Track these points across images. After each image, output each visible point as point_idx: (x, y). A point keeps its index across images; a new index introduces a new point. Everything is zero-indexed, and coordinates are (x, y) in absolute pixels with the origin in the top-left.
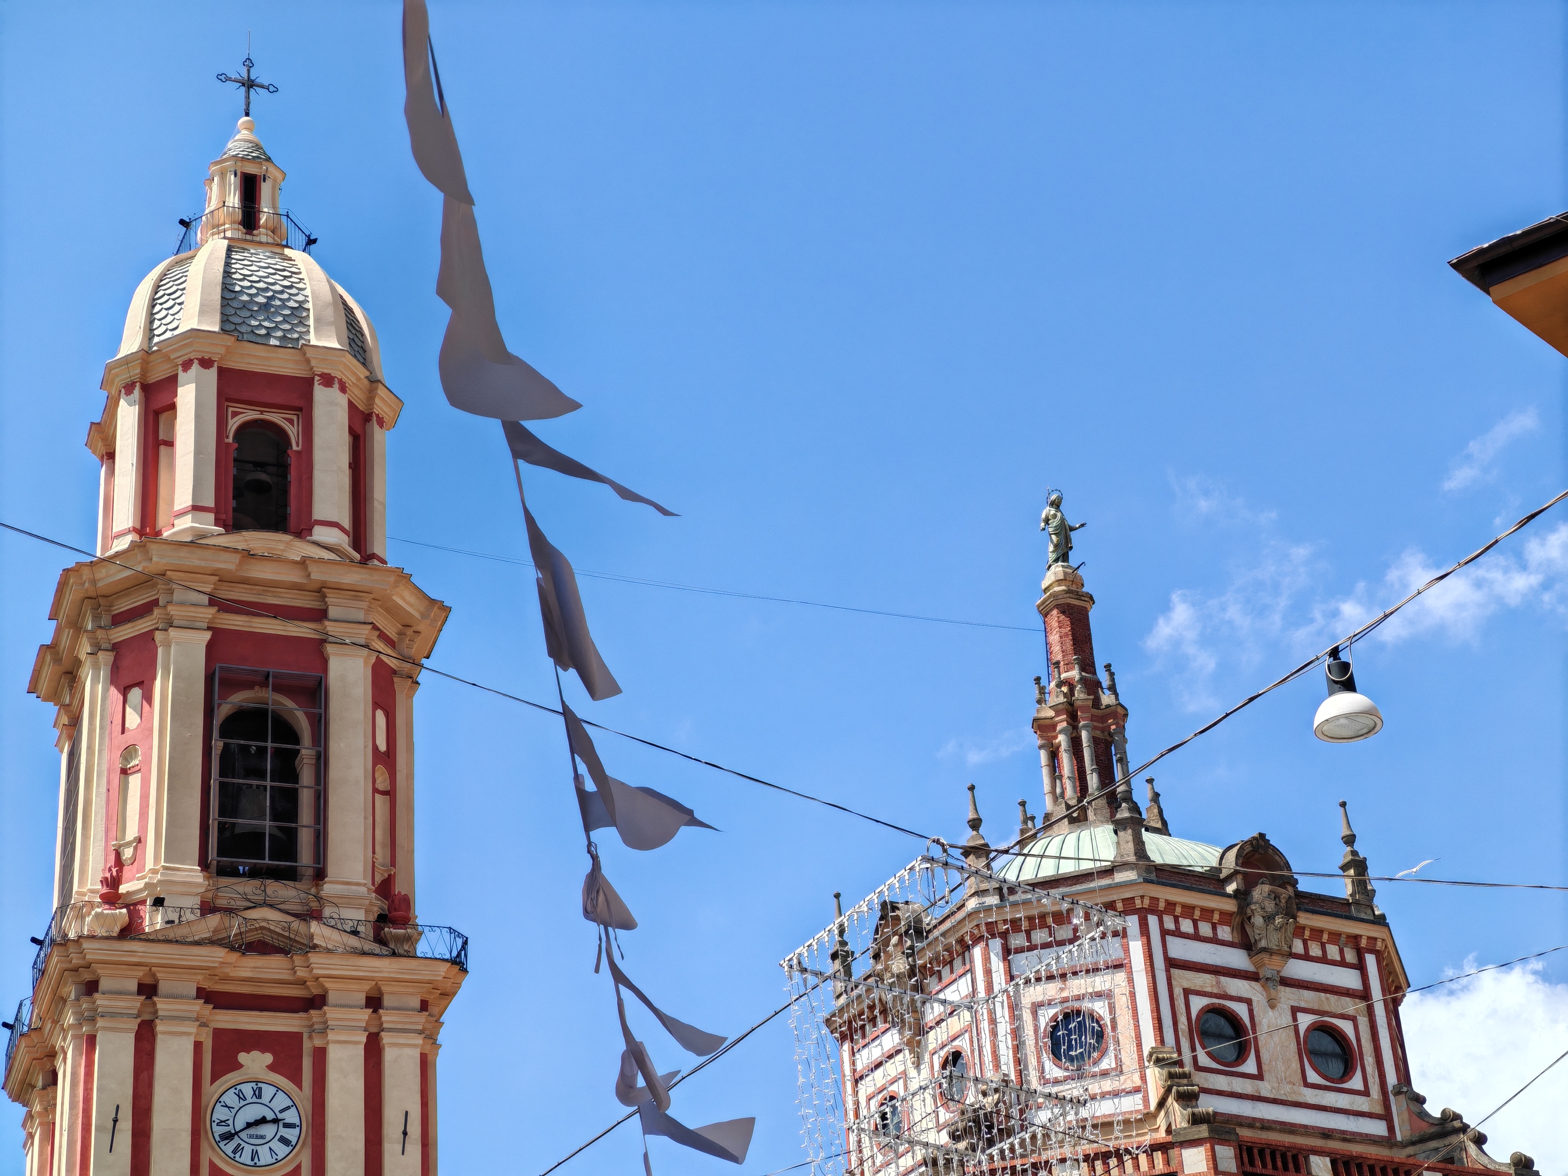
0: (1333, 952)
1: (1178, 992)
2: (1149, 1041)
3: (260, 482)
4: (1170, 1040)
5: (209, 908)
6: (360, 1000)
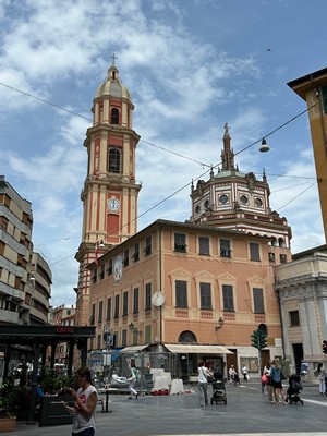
0: (260, 189)
1: (238, 194)
2: (234, 200)
3: (115, 117)
4: (237, 200)
5: (107, 176)
6: (127, 190)
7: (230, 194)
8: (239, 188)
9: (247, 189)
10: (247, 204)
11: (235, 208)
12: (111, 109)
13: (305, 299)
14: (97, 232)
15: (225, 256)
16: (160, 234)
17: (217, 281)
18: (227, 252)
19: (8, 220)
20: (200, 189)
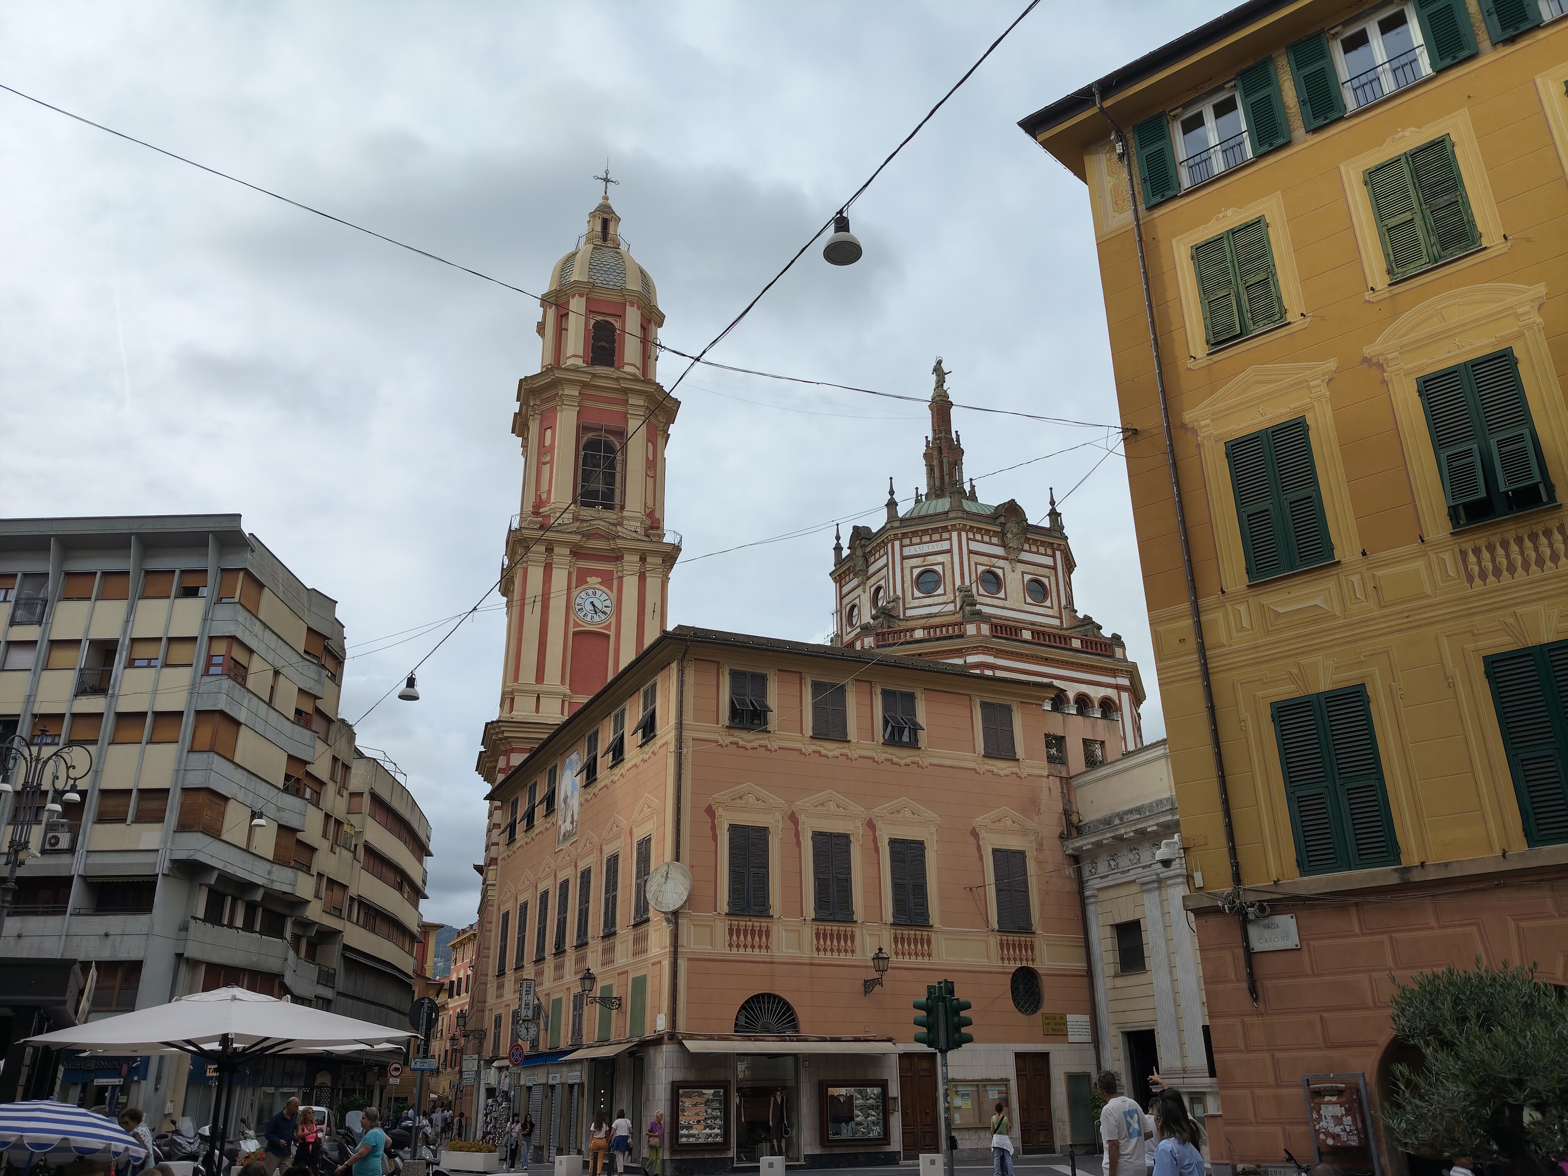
0: (1042, 549)
1: (972, 564)
2: (958, 583)
3: (603, 346)
4: (967, 583)
5: (576, 519)
6: (637, 558)
7: (948, 566)
8: (974, 546)
9: (1000, 551)
10: (1002, 595)
11: (961, 608)
12: (592, 322)
13: (1160, 884)
14: (538, 687)
15: (901, 745)
16: (681, 672)
17: (871, 825)
18: (906, 731)
19: (251, 651)
20: (859, 552)
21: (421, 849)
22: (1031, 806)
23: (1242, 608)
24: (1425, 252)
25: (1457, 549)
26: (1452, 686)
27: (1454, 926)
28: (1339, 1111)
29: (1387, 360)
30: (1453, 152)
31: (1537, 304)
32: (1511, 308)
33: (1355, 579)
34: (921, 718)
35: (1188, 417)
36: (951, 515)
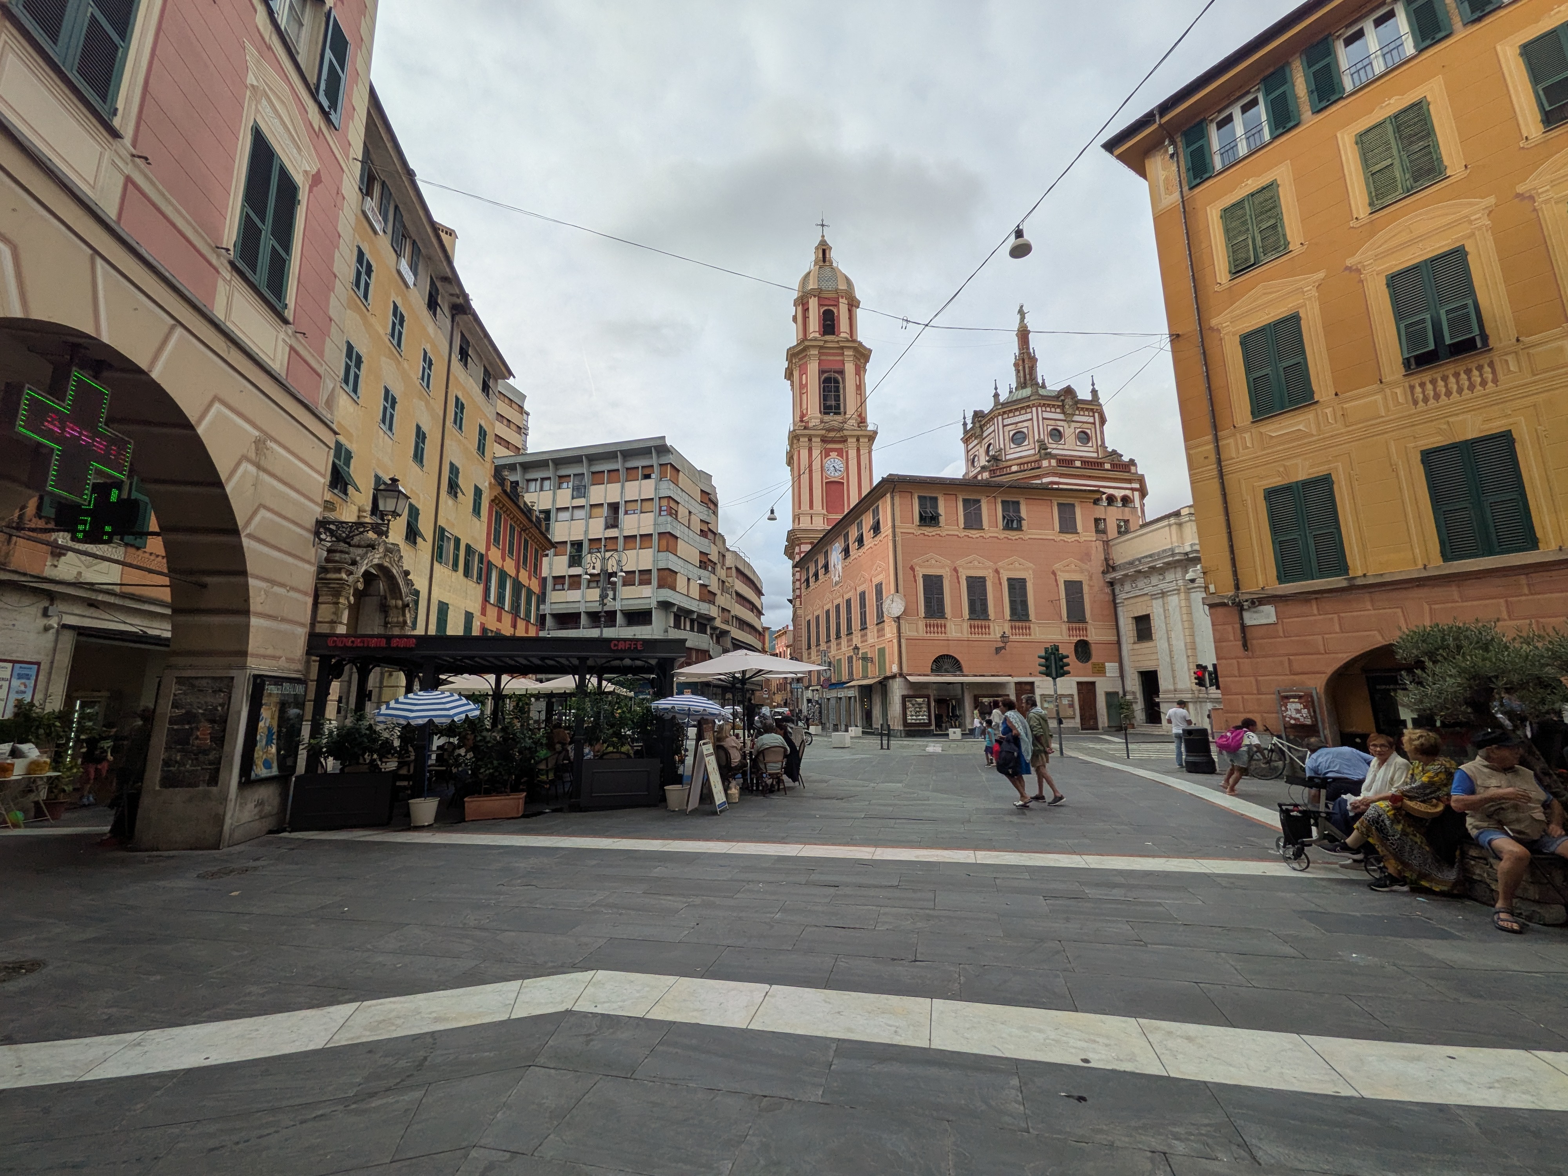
0: (1086, 413)
1: (1045, 425)
2: (1037, 437)
3: (829, 324)
4: (1042, 437)
5: (822, 422)
6: (855, 440)
7: (1030, 428)
8: (1046, 415)
9: (1061, 417)
10: (1062, 442)
11: (1039, 451)
12: (822, 311)
13: (1163, 594)
14: (811, 512)
15: (1012, 529)
16: (892, 498)
17: (997, 571)
18: (1015, 522)
19: (678, 503)
20: (977, 425)
21: (759, 593)
22: (1086, 557)
23: (1247, 436)
24: (1400, 186)
25: (1407, 385)
26: (1395, 471)
27: (1385, 609)
28: (1299, 706)
29: (1364, 266)
30: (1428, 110)
31: (1487, 211)
32: (1467, 216)
33: (1329, 411)
34: (1023, 513)
35: (1214, 322)
36: (1032, 398)
